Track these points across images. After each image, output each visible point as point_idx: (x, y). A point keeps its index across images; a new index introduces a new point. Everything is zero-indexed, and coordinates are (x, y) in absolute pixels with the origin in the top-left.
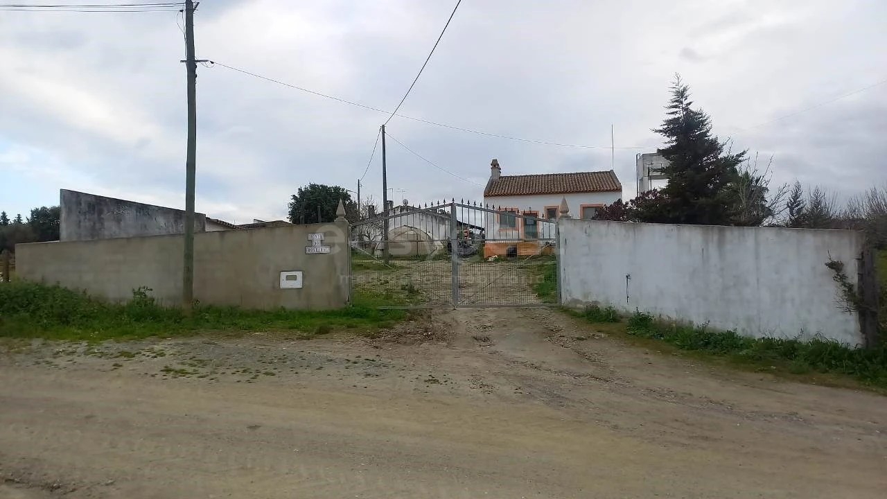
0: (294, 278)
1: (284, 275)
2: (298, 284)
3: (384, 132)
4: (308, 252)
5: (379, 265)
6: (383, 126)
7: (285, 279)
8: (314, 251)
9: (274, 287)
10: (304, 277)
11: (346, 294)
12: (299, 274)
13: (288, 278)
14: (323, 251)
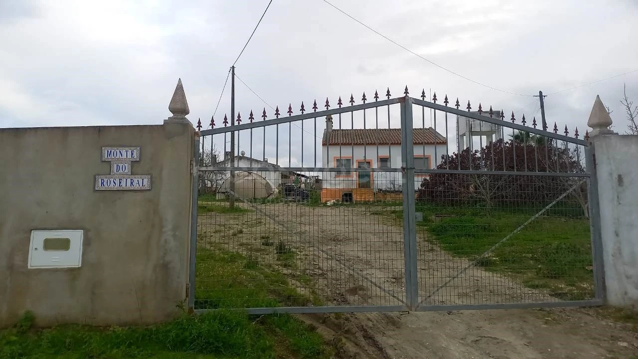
0: (64, 245)
1: (38, 238)
2: (72, 258)
3: (233, 74)
4: (99, 186)
5: (224, 208)
6: (233, 67)
7: (41, 245)
8: (111, 184)
9: (11, 267)
10: (87, 243)
11: (182, 279)
12: (76, 237)
13: (49, 245)
14: (136, 186)
